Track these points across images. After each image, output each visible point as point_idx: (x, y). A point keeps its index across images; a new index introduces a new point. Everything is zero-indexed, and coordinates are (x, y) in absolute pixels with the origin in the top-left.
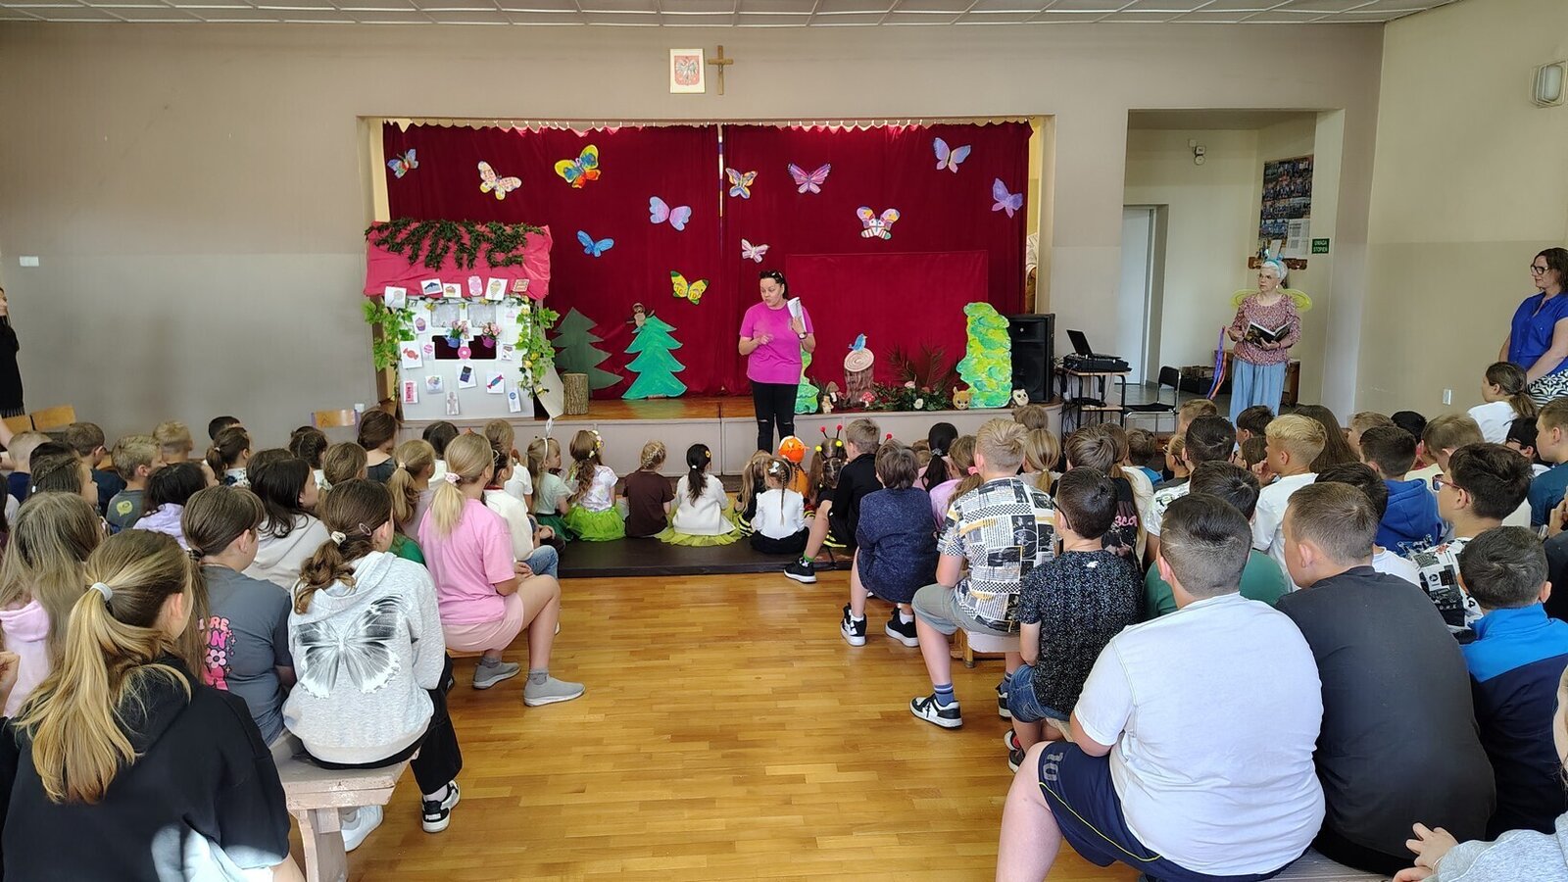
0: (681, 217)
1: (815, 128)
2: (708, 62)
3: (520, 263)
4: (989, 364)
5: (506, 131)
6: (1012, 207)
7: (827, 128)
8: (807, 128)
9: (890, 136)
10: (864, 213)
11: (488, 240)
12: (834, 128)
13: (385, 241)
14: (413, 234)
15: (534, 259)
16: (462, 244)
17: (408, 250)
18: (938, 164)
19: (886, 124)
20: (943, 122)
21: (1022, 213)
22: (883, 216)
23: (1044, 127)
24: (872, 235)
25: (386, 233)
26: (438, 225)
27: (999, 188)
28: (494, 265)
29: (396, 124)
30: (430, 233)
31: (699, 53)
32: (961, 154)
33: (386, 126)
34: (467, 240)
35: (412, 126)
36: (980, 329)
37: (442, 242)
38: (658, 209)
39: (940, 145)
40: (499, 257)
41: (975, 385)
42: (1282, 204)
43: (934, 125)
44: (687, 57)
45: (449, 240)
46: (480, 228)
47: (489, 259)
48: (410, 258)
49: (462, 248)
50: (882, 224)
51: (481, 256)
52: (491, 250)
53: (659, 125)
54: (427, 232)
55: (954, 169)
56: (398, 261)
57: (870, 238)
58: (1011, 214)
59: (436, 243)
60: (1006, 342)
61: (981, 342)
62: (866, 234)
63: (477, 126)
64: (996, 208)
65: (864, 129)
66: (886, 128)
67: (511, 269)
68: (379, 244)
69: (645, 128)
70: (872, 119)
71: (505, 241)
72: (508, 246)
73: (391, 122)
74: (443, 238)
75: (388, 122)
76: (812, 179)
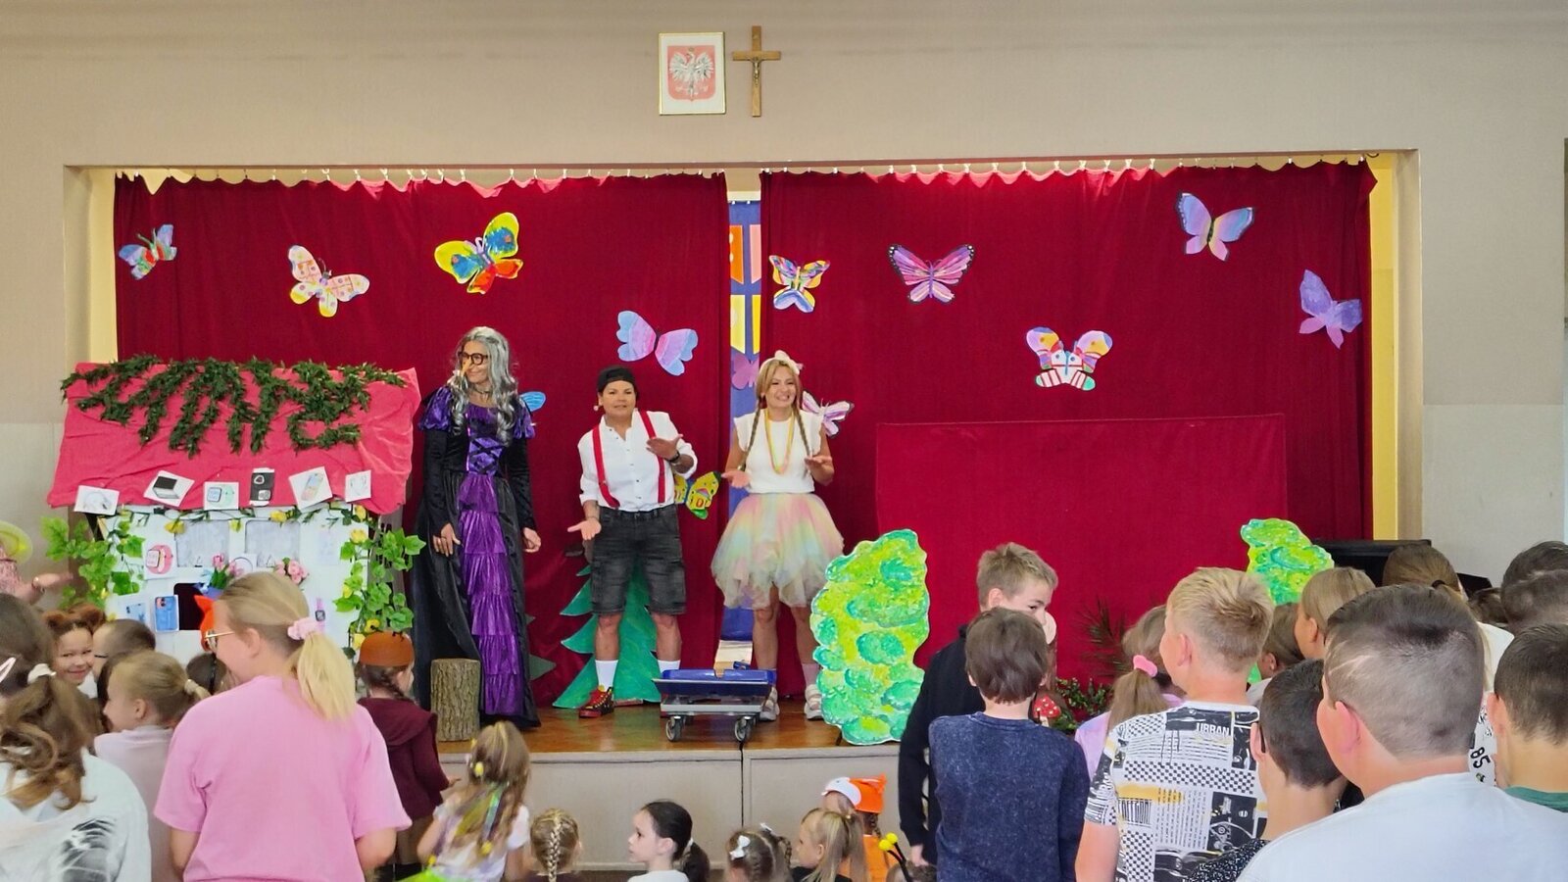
1: (942, 177)
2: (732, 57)
3: (353, 442)
5: (345, 187)
6: (1339, 325)
7: (966, 176)
8: (927, 178)
9: (1091, 190)
10: (1041, 340)
11: (296, 397)
12: (980, 177)
13: (98, 401)
14: (152, 387)
15: (382, 434)
16: (244, 406)
17: (140, 419)
18: (1189, 244)
19: (1082, 168)
20: (1197, 162)
21: (1360, 339)
22: (1079, 344)
23: (1399, 171)
24: (1056, 383)
25: (102, 385)
26: (202, 369)
27: (1312, 288)
28: (301, 446)
29: (139, 180)
30: (186, 385)
31: (715, 40)
32: (1235, 223)
33: (122, 184)
34: (255, 399)
35: (170, 183)
37: (206, 403)
38: (634, 334)
39: (1190, 206)
40: (314, 429)
43: (1179, 170)
44: (691, 49)
45: (221, 397)
46: (281, 373)
47: (294, 432)
48: (143, 433)
49: (244, 413)
50: (1078, 360)
51: (279, 429)
52: (300, 417)
53: (639, 174)
54: (179, 383)
55: (1221, 253)
56: (124, 437)
57: (1054, 387)
58: (1338, 340)
59: (194, 403)
62: (1044, 380)
63: (290, 180)
64: (1307, 328)
65: (1039, 178)
66: (1082, 175)
67: (334, 452)
68: (85, 407)
69: (609, 178)
70: (1053, 159)
71: (327, 398)
72: (332, 409)
73: (131, 175)
74: (208, 394)
75: (124, 176)
76: (937, 275)
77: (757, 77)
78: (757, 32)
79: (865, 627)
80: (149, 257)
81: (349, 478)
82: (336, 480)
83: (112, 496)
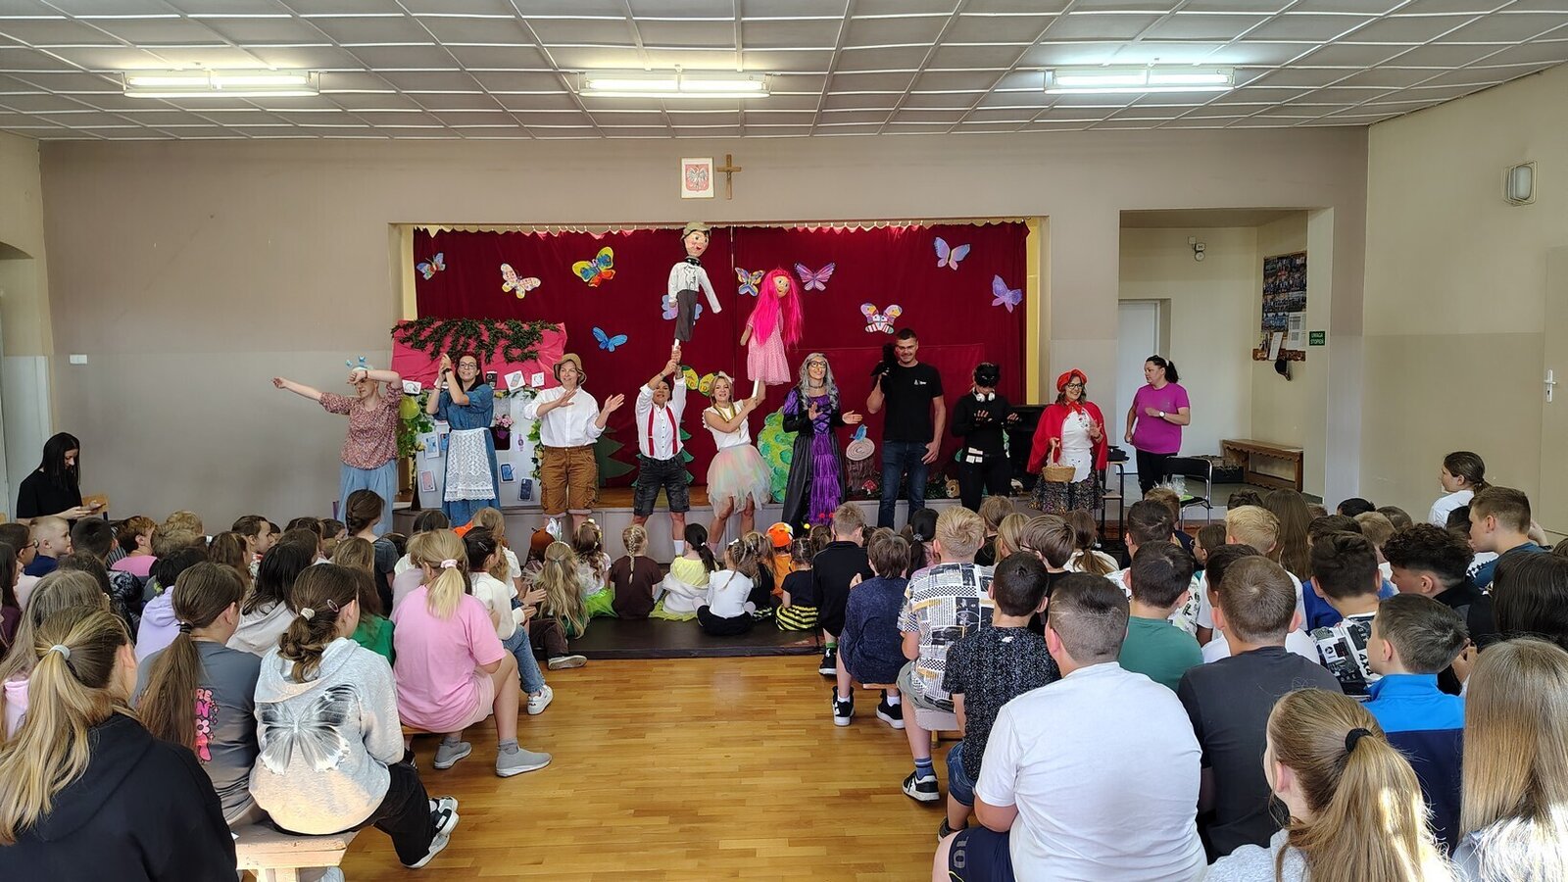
1: (820, 229)
2: (717, 170)
3: (535, 359)
5: (528, 235)
6: (1011, 301)
7: (832, 229)
8: (812, 229)
9: (892, 236)
10: (868, 309)
11: (506, 337)
12: (838, 229)
13: (409, 339)
14: (436, 332)
15: (550, 355)
16: (482, 341)
17: (430, 347)
18: (939, 263)
19: (888, 225)
20: (943, 222)
21: (1021, 308)
22: (886, 311)
23: (1041, 226)
24: (875, 330)
25: (411, 331)
26: (460, 323)
27: (998, 284)
28: (510, 360)
29: (425, 230)
30: (453, 331)
31: (709, 162)
32: (964, 251)
33: (417, 232)
34: (486, 337)
35: (441, 232)
37: (463, 340)
39: (940, 244)
40: (516, 352)
42: (1282, 297)
43: (934, 226)
44: (697, 166)
45: (470, 337)
46: (499, 326)
47: (506, 354)
48: (432, 354)
49: (481, 345)
50: (886, 320)
51: (498, 352)
52: (508, 347)
53: (671, 227)
54: (449, 330)
55: (955, 267)
56: (421, 357)
57: (874, 332)
58: (1010, 309)
59: (457, 340)
62: (870, 329)
63: (501, 231)
64: (996, 303)
65: (867, 230)
66: (888, 228)
67: (526, 363)
68: (404, 342)
69: (657, 230)
70: (874, 220)
71: (522, 337)
72: (524, 343)
73: (422, 228)
74: (464, 335)
75: (418, 229)
76: (818, 277)
77: (729, 179)
78: (729, 157)
79: (784, 447)
80: (432, 269)
81: (533, 376)
82: (528, 377)
83: (419, 385)
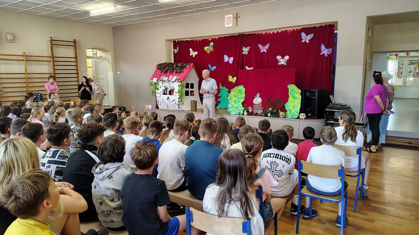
0: (231, 60)
1: (266, 33)
2: (234, 18)
4: (294, 104)
6: (327, 53)
8: (264, 33)
9: (287, 33)
10: (279, 57)
12: (271, 32)
18: (302, 41)
19: (286, 29)
20: (304, 27)
22: (285, 58)
24: (281, 64)
27: (323, 48)
31: (232, 15)
32: (311, 36)
36: (293, 93)
38: (226, 58)
39: (303, 34)
41: (289, 111)
43: (301, 29)
50: (284, 60)
55: (308, 42)
57: (281, 65)
58: (326, 56)
60: (300, 97)
61: (293, 97)
62: (279, 64)
64: (322, 54)
65: (280, 32)
66: (286, 31)
70: (281, 28)
76: (265, 48)
77: (237, 20)
78: (237, 14)
79: (236, 99)
